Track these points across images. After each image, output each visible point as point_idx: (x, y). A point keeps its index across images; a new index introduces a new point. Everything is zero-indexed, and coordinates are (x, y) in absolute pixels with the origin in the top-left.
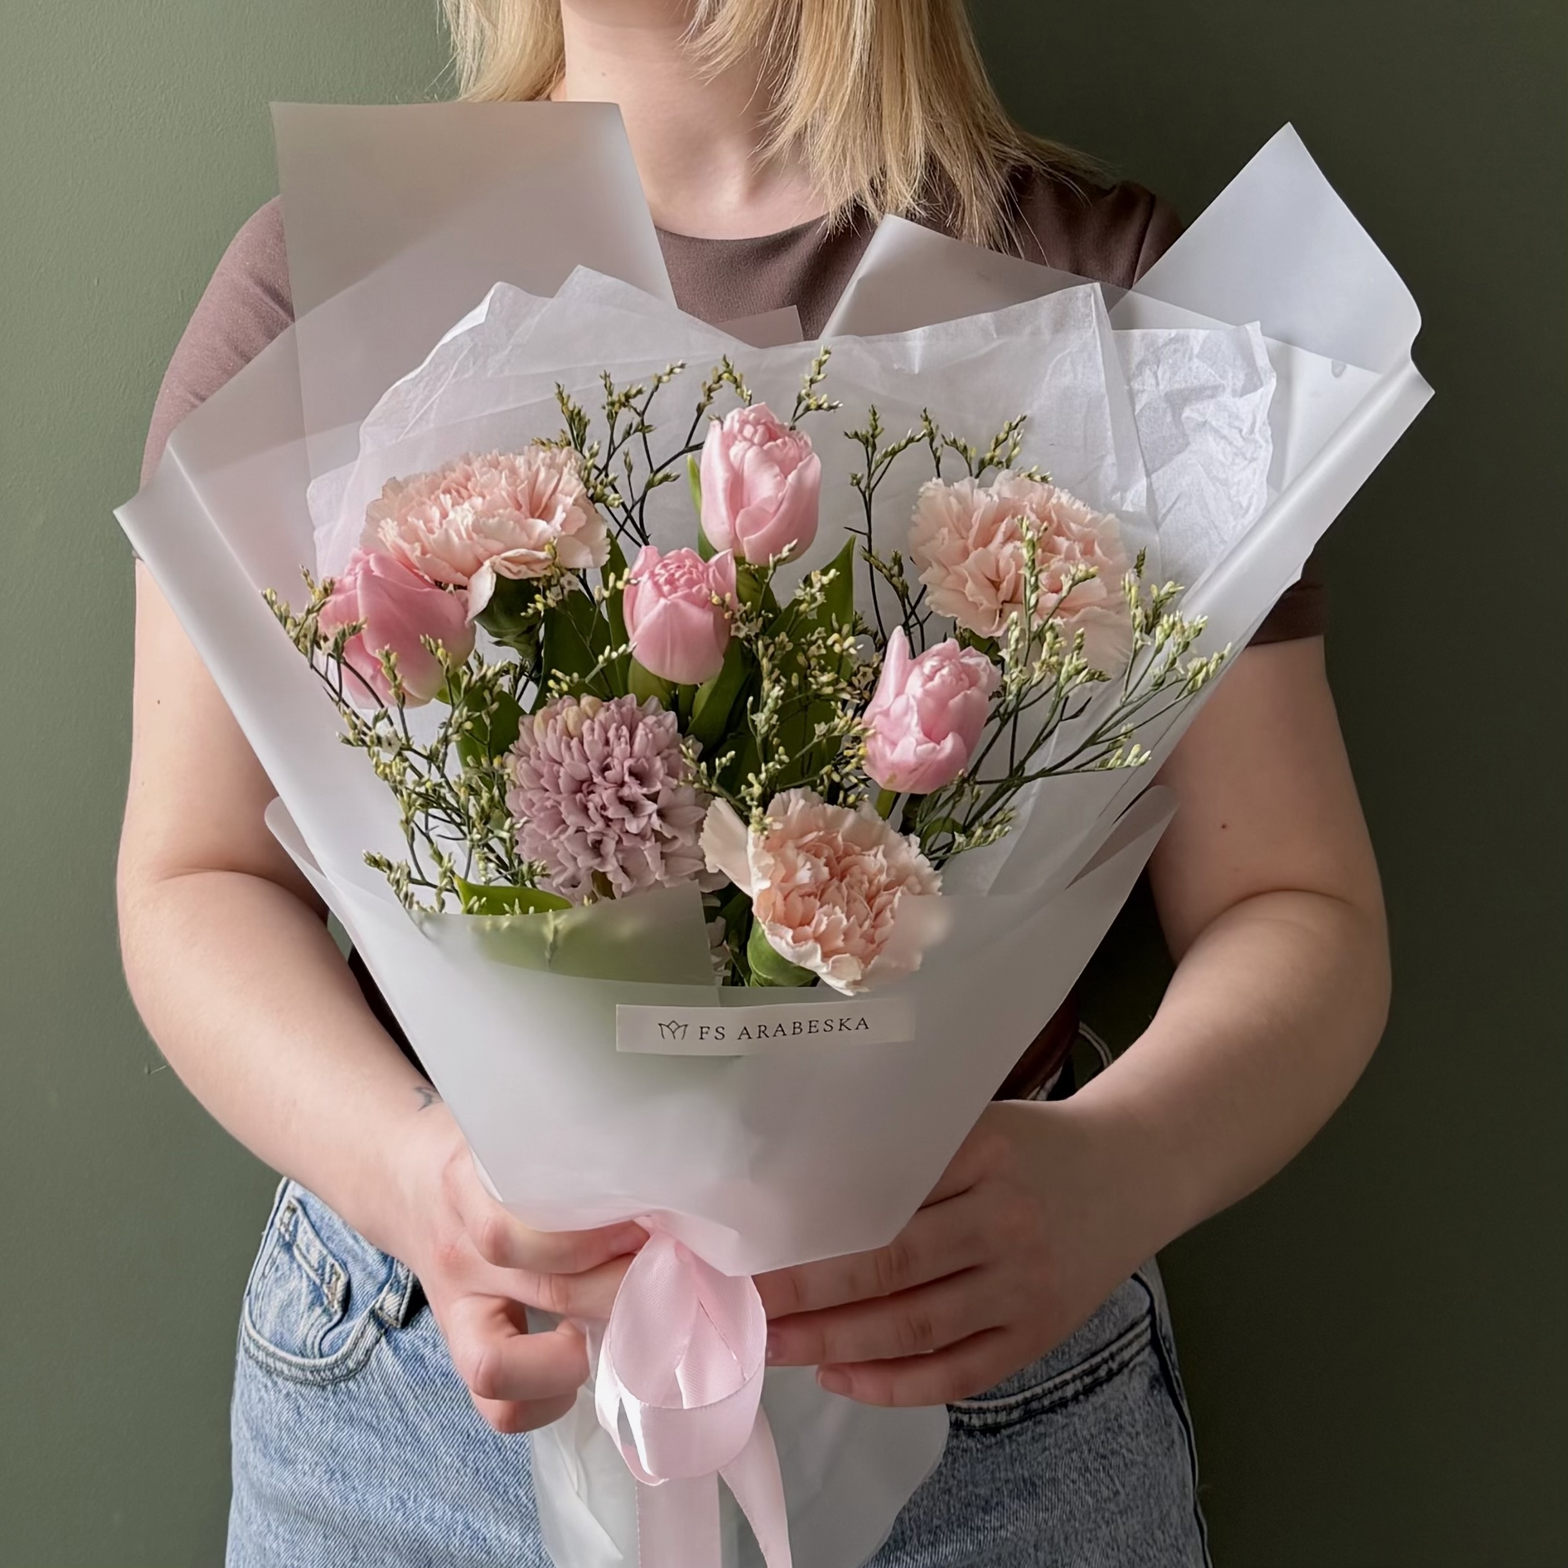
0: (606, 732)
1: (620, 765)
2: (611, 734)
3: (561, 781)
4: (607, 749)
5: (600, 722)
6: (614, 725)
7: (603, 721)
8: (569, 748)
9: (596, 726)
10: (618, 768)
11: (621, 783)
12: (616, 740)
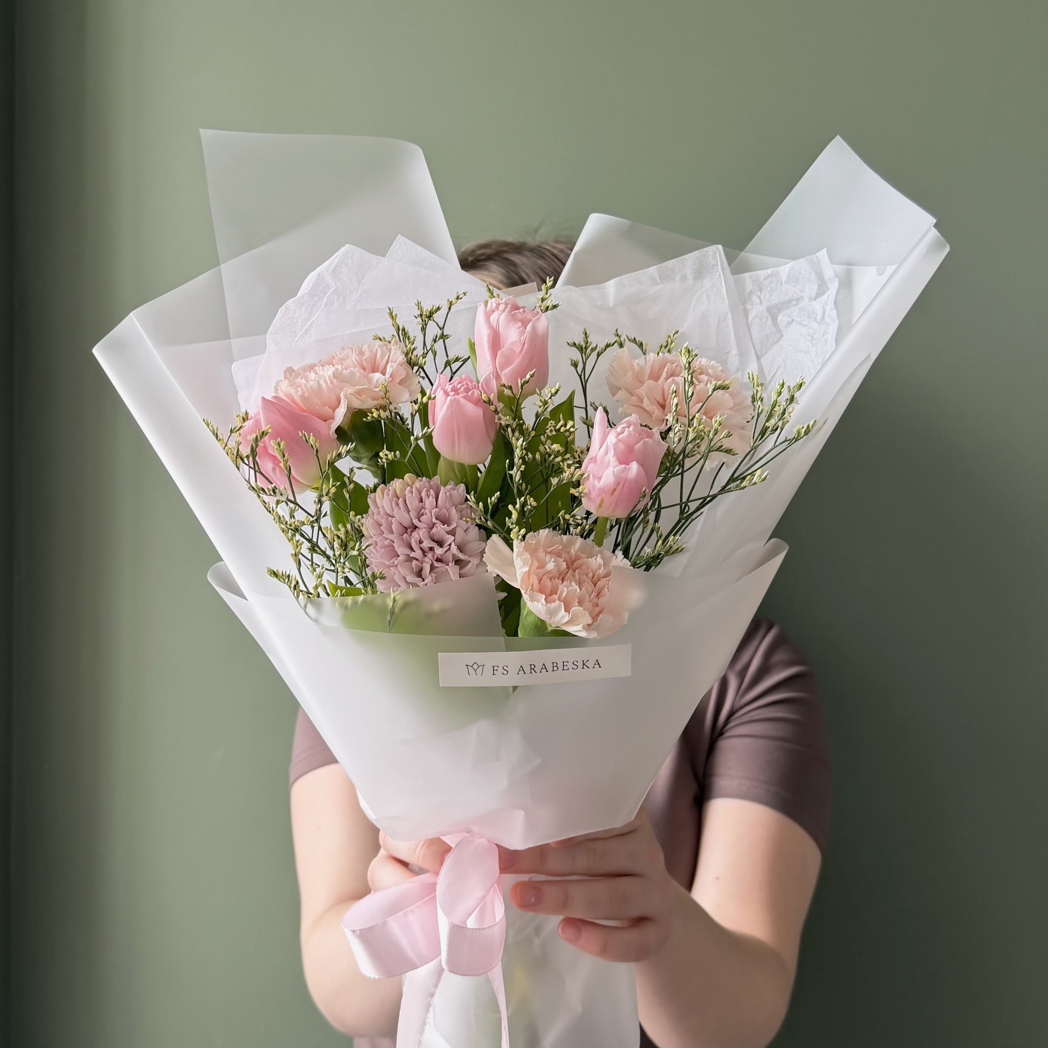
0: (420, 493)
1: (429, 515)
2: (423, 494)
3: (393, 526)
4: (421, 504)
5: (417, 488)
6: (425, 489)
7: (418, 487)
8: (398, 505)
9: (414, 490)
10: (428, 514)
11: (431, 526)
12: (426, 497)
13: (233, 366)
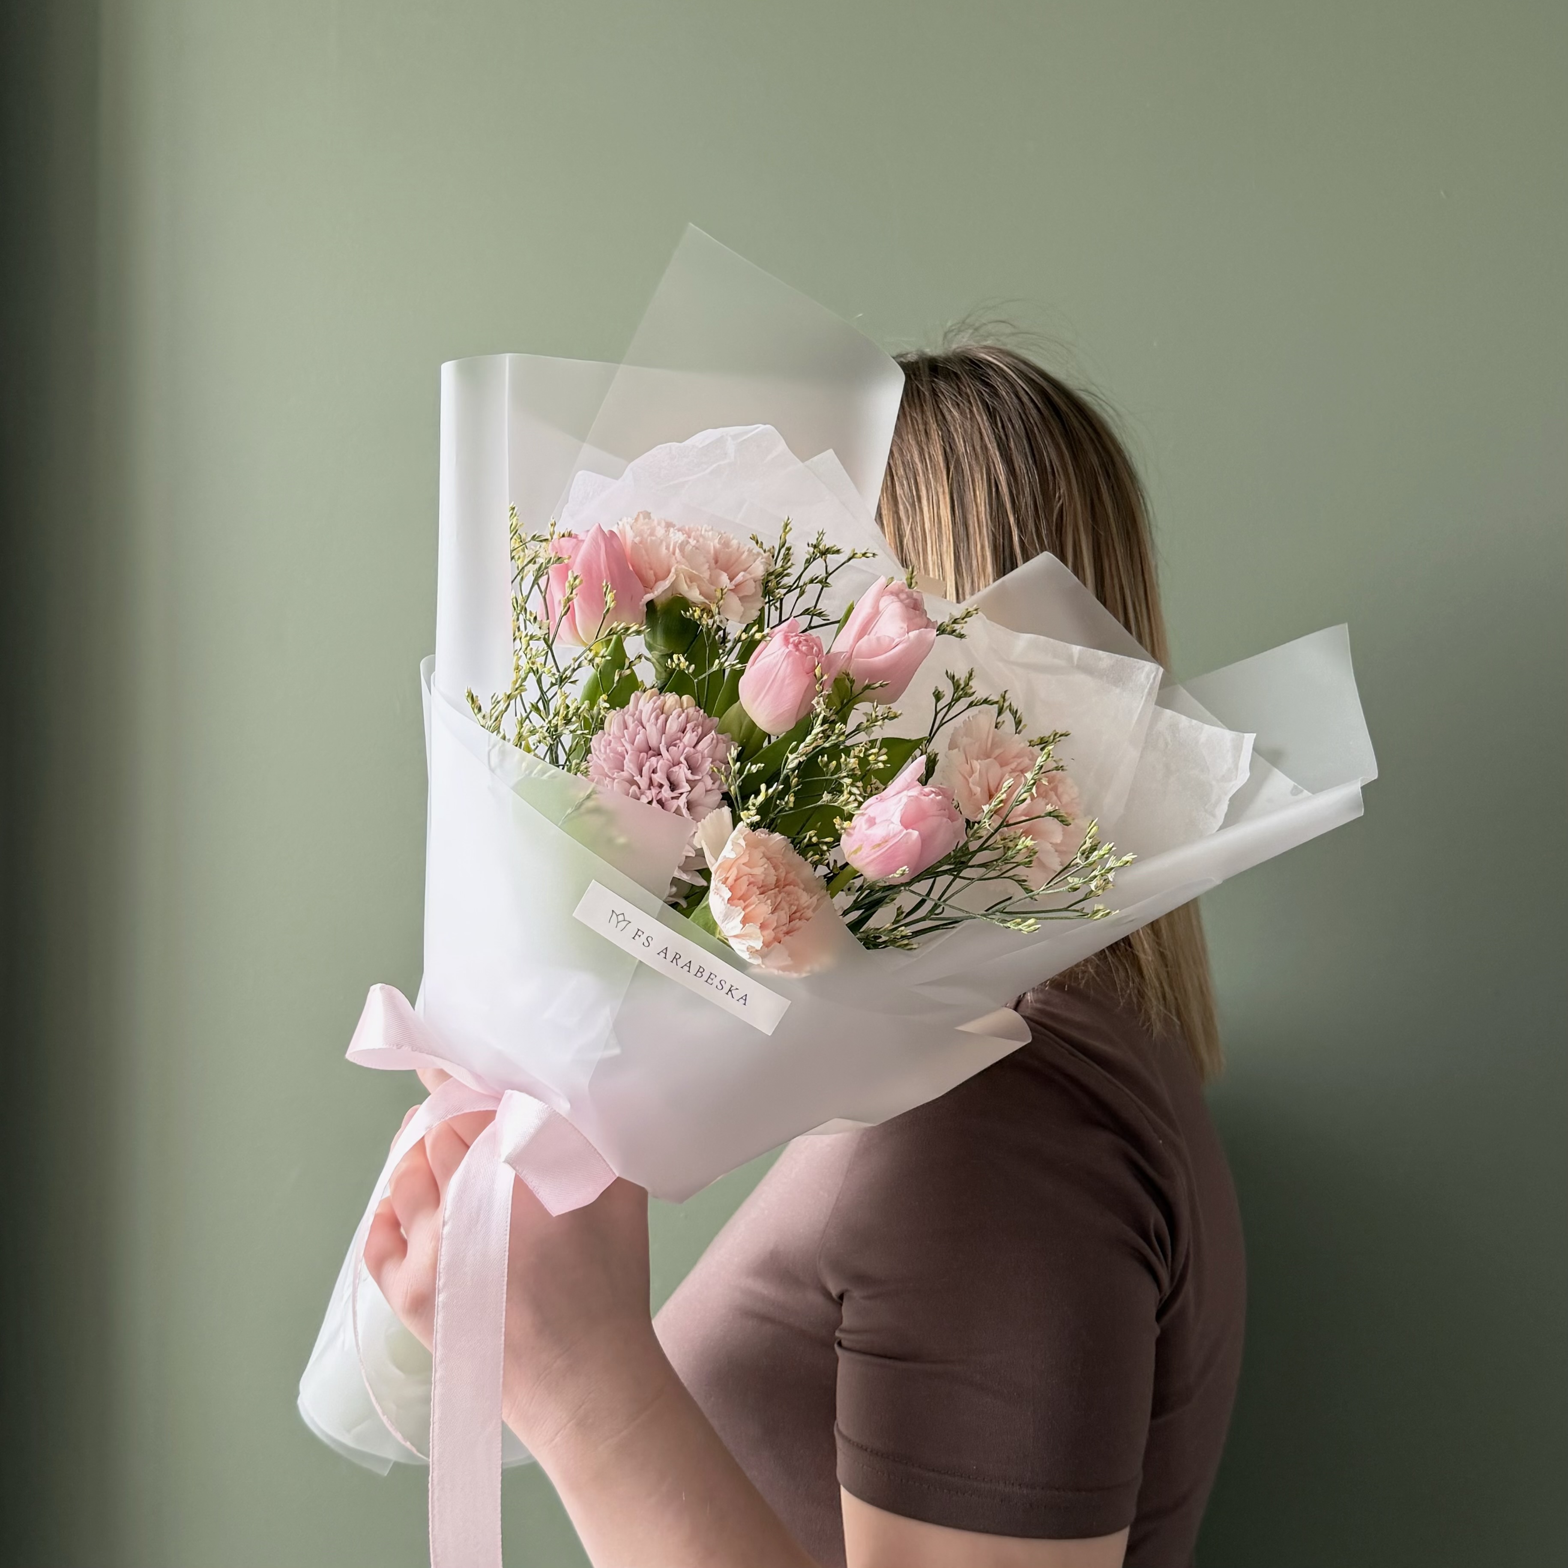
0: (687, 722)
1: (681, 750)
2: (690, 726)
3: (638, 737)
7: (690, 715)
8: (657, 719)
11: (675, 762)
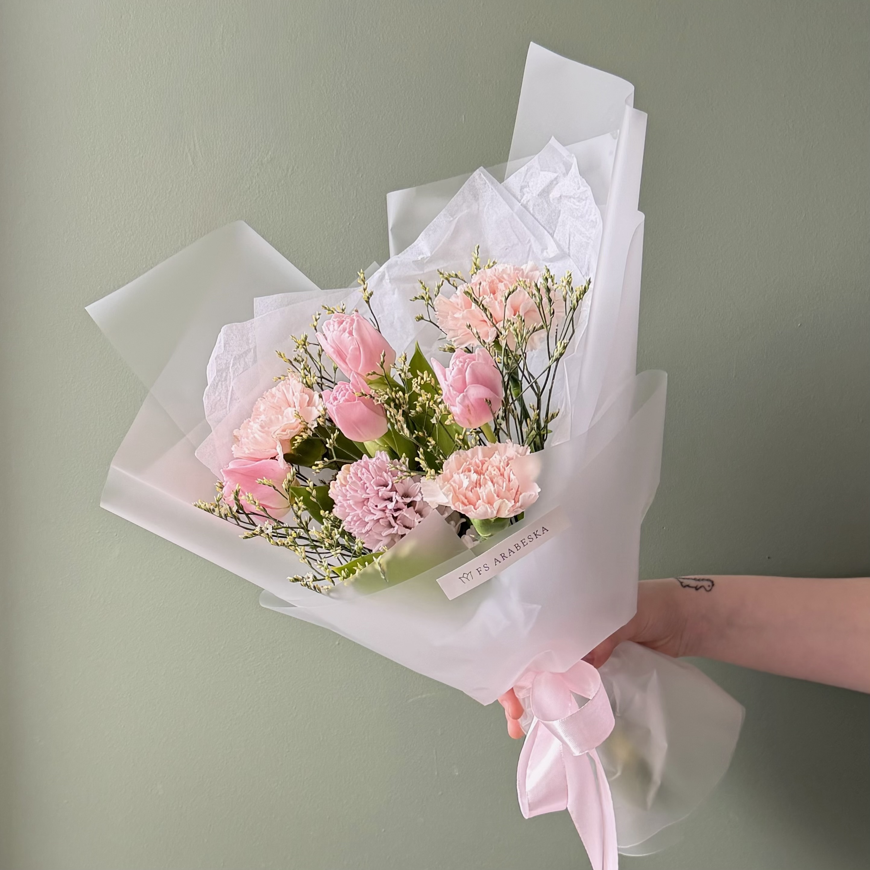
7: (354, 472)
9: (352, 474)
10: (370, 486)
11: (377, 492)
12: (363, 476)
13: (196, 454)
